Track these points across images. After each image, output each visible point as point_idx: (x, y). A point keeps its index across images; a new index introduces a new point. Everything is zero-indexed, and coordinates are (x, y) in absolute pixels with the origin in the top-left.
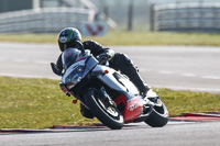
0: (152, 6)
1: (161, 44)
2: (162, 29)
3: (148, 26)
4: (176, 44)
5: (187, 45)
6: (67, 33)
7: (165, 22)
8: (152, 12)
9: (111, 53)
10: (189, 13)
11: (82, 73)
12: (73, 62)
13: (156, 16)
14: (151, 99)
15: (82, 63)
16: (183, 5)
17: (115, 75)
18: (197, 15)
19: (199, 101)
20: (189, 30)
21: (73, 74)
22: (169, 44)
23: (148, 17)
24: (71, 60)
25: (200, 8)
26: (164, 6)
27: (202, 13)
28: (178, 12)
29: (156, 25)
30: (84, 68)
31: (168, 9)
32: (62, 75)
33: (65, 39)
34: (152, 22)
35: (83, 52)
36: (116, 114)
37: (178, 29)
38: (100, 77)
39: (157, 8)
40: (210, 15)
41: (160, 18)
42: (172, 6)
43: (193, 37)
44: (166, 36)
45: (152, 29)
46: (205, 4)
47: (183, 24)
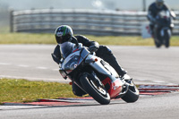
0: (12, 12)
1: (19, 43)
2: (19, 31)
3: (8, 28)
4: (31, 43)
5: (40, 43)
7: (22, 25)
8: (12, 17)
9: (97, 45)
10: (42, 18)
11: (78, 61)
15: (77, 53)
17: (101, 62)
18: (48, 19)
19: (50, 89)
21: (70, 62)
22: (26, 43)
23: (8, 21)
24: (68, 51)
26: (21, 12)
29: (15, 27)
30: (79, 57)
31: (24, 14)
32: (62, 63)
33: (61, 34)
34: (12, 24)
35: (77, 45)
36: (105, 93)
38: (91, 64)
39: (15, 13)
42: (28, 11)
44: (23, 36)
45: (12, 31)
46: (55, 10)
47: (37, 26)
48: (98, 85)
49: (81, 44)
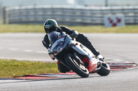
0: (4, 8)
1: (10, 31)
2: (10, 23)
3: (2, 21)
4: (20, 32)
5: (26, 32)
6: (49, 23)
7: (12, 18)
8: (4, 12)
9: (77, 33)
10: (28, 12)
11: (63, 45)
12: (56, 39)
13: (7, 14)
14: (100, 59)
15: (62, 40)
16: (23, 7)
17: (80, 46)
18: (32, 13)
19: (34, 67)
20: (27, 23)
21: (57, 46)
22: (16, 32)
24: (55, 38)
25: (34, 9)
26: (11, 8)
27: (36, 12)
28: (20, 12)
29: (7, 20)
30: (64, 42)
31: (14, 10)
33: (48, 26)
34: (4, 18)
36: (84, 69)
37: (21, 22)
38: (73, 47)
39: (7, 9)
40: (40, 13)
41: (9, 15)
42: (17, 8)
43: (30, 27)
44: (13, 27)
45: (4, 23)
47: (24, 19)
48: (79, 63)
49: (64, 33)
